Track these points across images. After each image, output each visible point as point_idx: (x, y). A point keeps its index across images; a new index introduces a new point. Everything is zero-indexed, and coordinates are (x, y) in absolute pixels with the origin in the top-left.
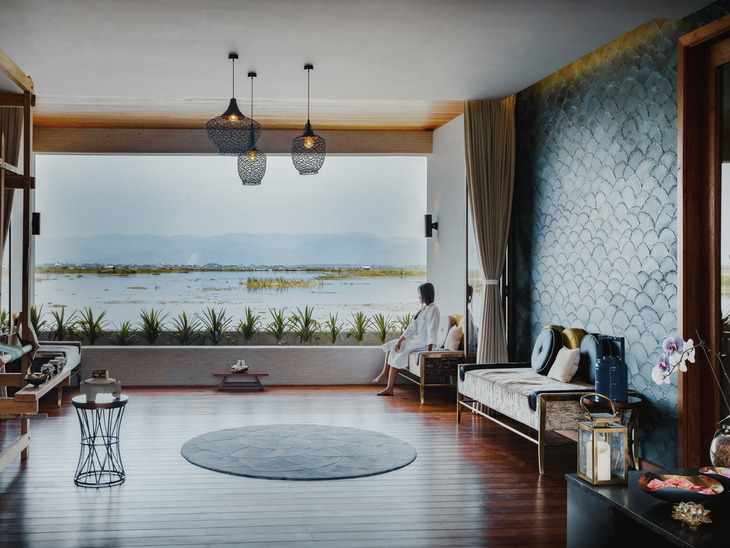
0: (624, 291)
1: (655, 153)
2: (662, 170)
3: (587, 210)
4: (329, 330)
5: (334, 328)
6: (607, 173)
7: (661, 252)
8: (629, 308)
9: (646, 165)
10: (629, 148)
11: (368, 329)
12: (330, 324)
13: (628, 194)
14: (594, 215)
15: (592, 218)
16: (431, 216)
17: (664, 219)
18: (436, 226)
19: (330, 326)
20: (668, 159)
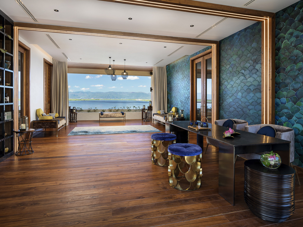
0: (183, 100)
1: (187, 77)
2: (188, 80)
3: (177, 86)
6: (180, 80)
7: (188, 93)
8: (183, 103)
9: (186, 79)
10: (183, 76)
13: (183, 83)
14: (178, 87)
15: (178, 88)
16: (151, 88)
17: (188, 88)
20: (189, 78)
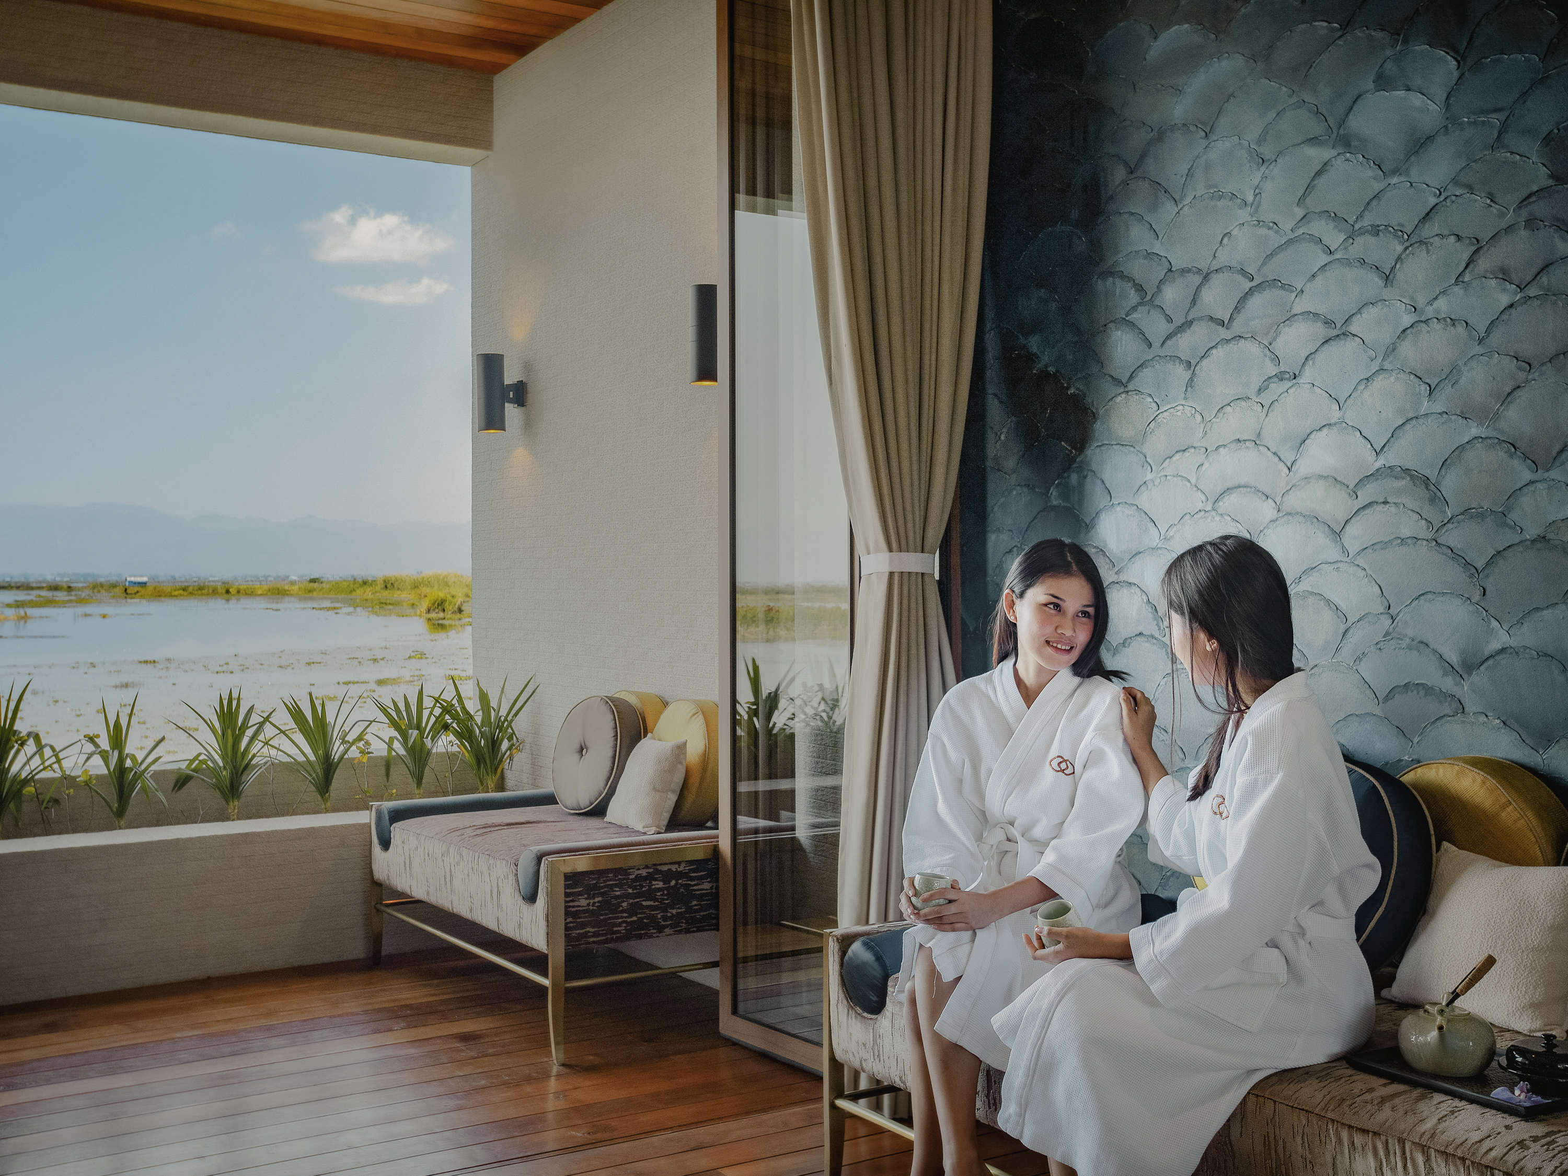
4: (97, 767)
5: (121, 760)
11: (260, 754)
12: (104, 743)
16: (501, 357)
18: (520, 394)
19: (104, 756)
